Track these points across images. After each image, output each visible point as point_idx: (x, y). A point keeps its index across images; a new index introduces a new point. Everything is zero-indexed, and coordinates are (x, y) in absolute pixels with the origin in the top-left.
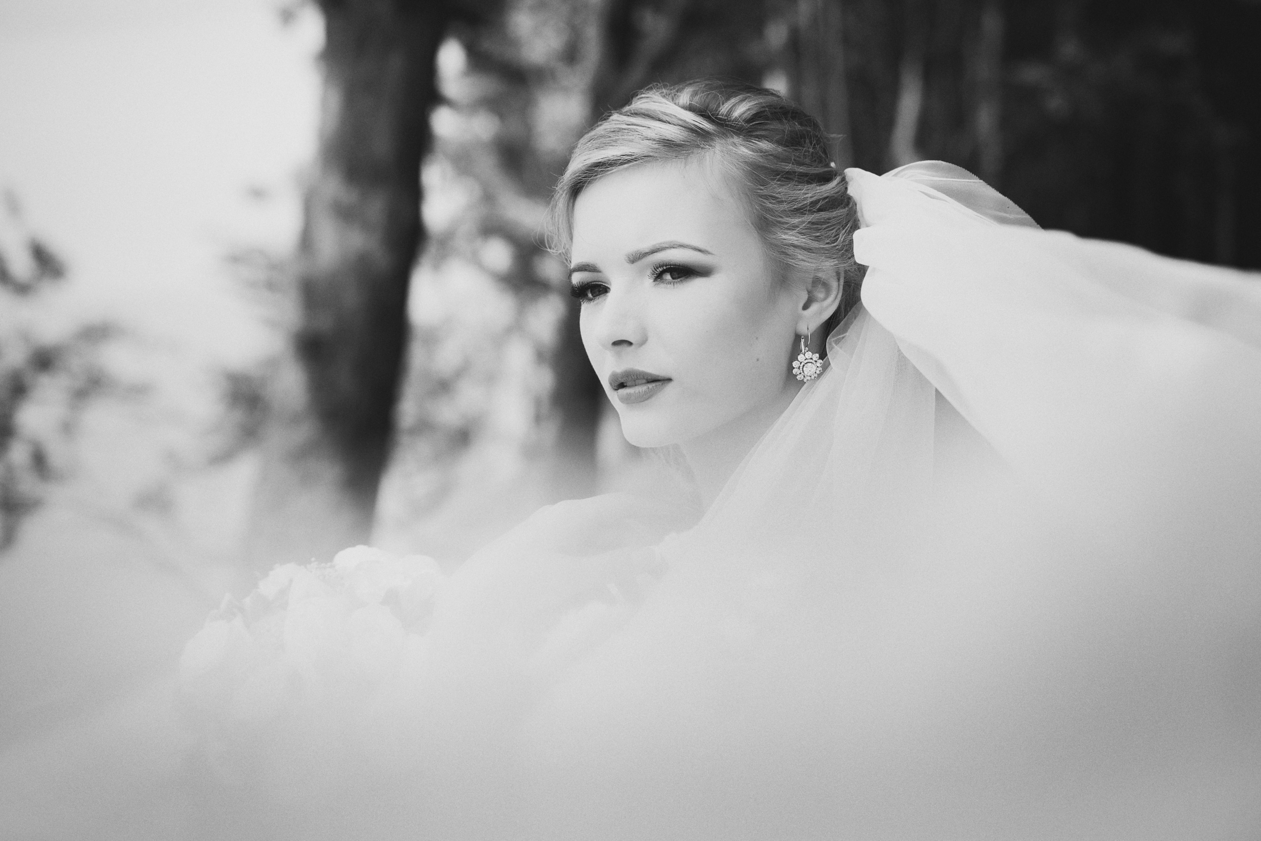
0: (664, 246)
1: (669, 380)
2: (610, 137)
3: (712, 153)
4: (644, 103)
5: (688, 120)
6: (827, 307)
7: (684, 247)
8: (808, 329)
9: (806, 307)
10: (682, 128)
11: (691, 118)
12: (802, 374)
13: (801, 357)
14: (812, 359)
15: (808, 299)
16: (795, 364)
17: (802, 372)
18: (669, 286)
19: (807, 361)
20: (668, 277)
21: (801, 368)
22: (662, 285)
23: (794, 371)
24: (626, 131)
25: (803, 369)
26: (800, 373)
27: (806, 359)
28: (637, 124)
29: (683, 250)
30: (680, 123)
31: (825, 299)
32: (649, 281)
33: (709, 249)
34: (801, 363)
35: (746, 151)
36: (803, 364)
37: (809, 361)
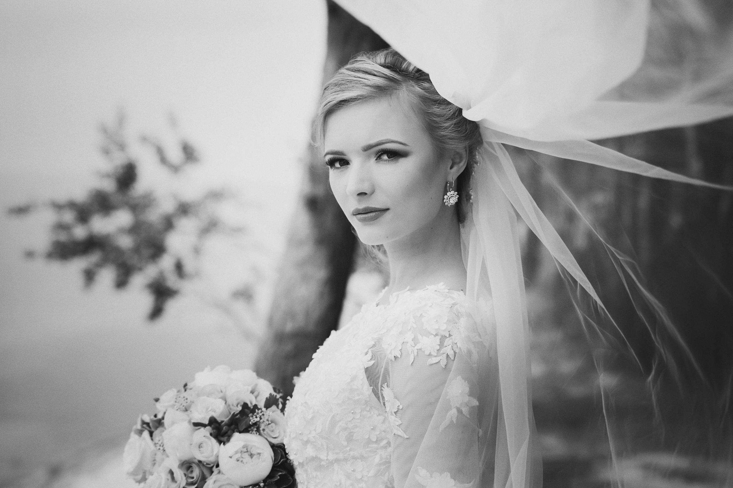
0: (383, 141)
1: (388, 209)
2: (347, 85)
3: (402, 91)
4: (361, 64)
5: (388, 74)
6: (462, 166)
7: (394, 142)
8: (452, 179)
9: (451, 168)
10: (385, 79)
11: (387, 72)
12: (449, 202)
13: (448, 194)
14: (454, 194)
15: (452, 163)
16: (446, 197)
17: (448, 201)
18: (386, 162)
19: (451, 196)
20: (385, 157)
21: (448, 199)
22: (381, 162)
23: (445, 201)
24: (356, 81)
25: (449, 199)
26: (447, 202)
27: (451, 195)
28: (362, 77)
29: (394, 144)
30: (384, 75)
31: (460, 162)
32: (373, 160)
33: (406, 143)
34: (448, 196)
35: (419, 89)
36: (449, 197)
37: (453, 195)
